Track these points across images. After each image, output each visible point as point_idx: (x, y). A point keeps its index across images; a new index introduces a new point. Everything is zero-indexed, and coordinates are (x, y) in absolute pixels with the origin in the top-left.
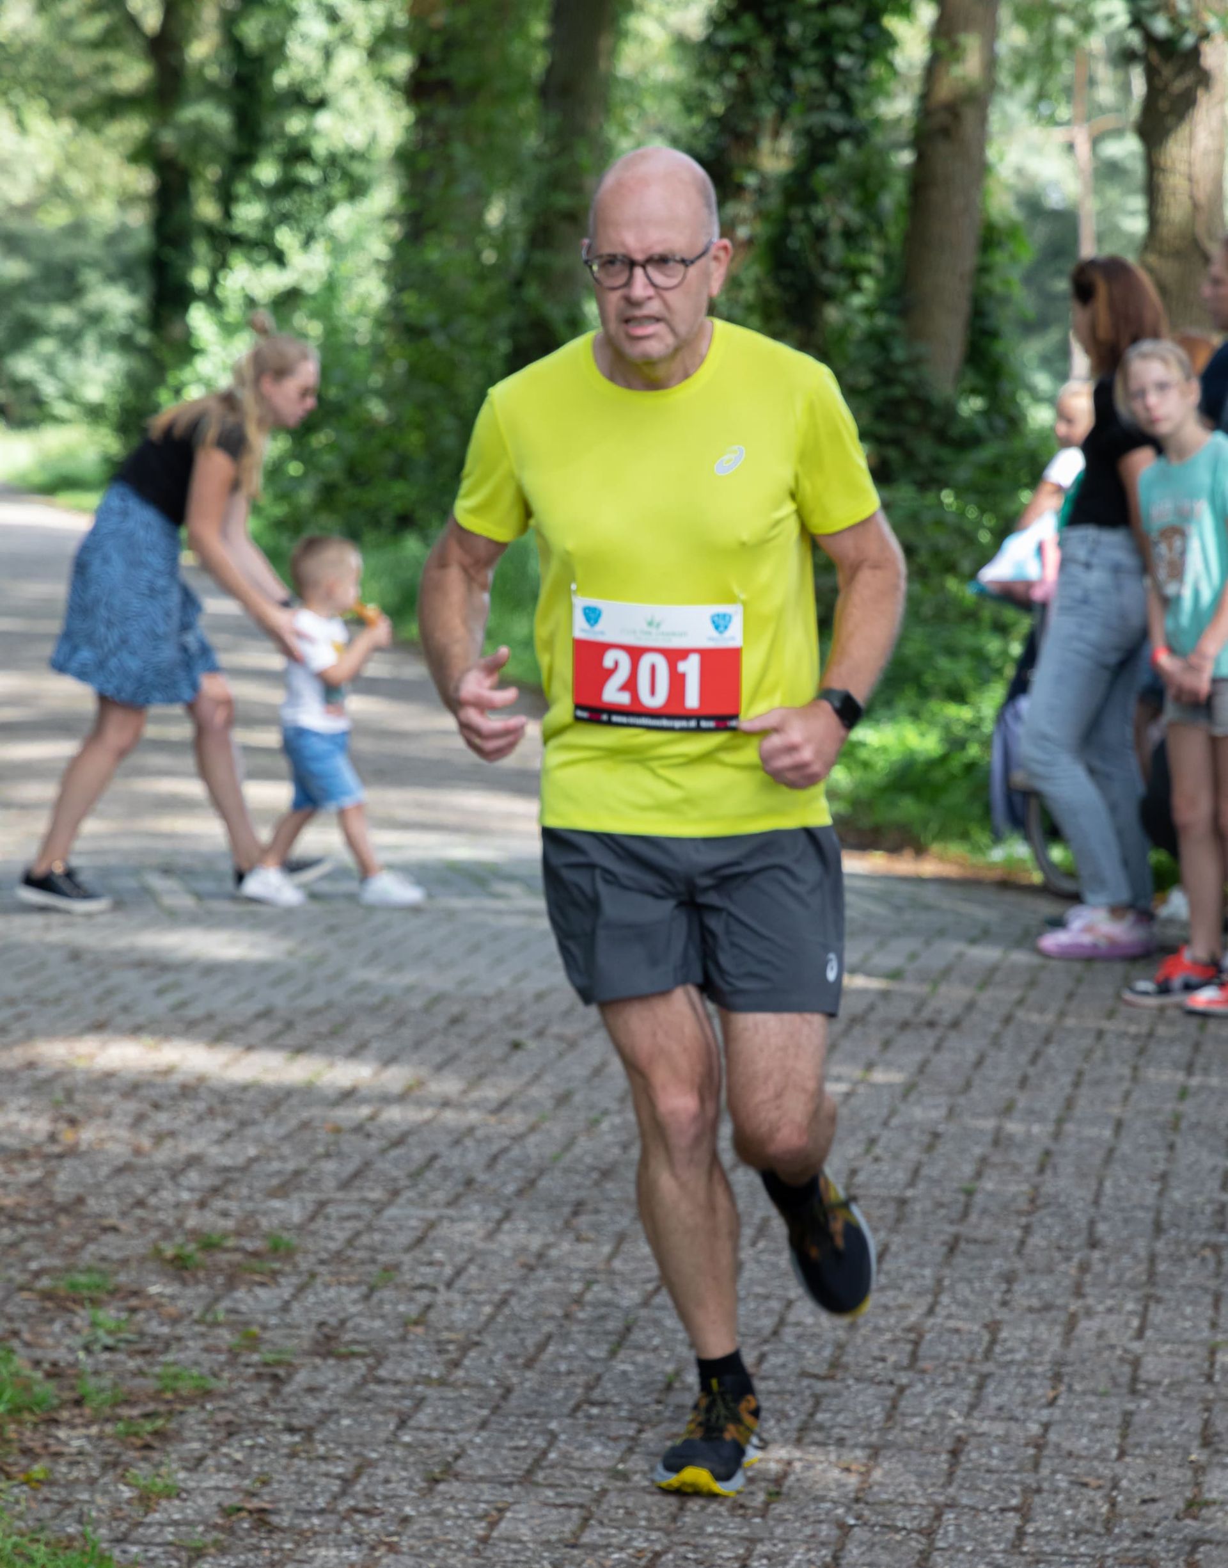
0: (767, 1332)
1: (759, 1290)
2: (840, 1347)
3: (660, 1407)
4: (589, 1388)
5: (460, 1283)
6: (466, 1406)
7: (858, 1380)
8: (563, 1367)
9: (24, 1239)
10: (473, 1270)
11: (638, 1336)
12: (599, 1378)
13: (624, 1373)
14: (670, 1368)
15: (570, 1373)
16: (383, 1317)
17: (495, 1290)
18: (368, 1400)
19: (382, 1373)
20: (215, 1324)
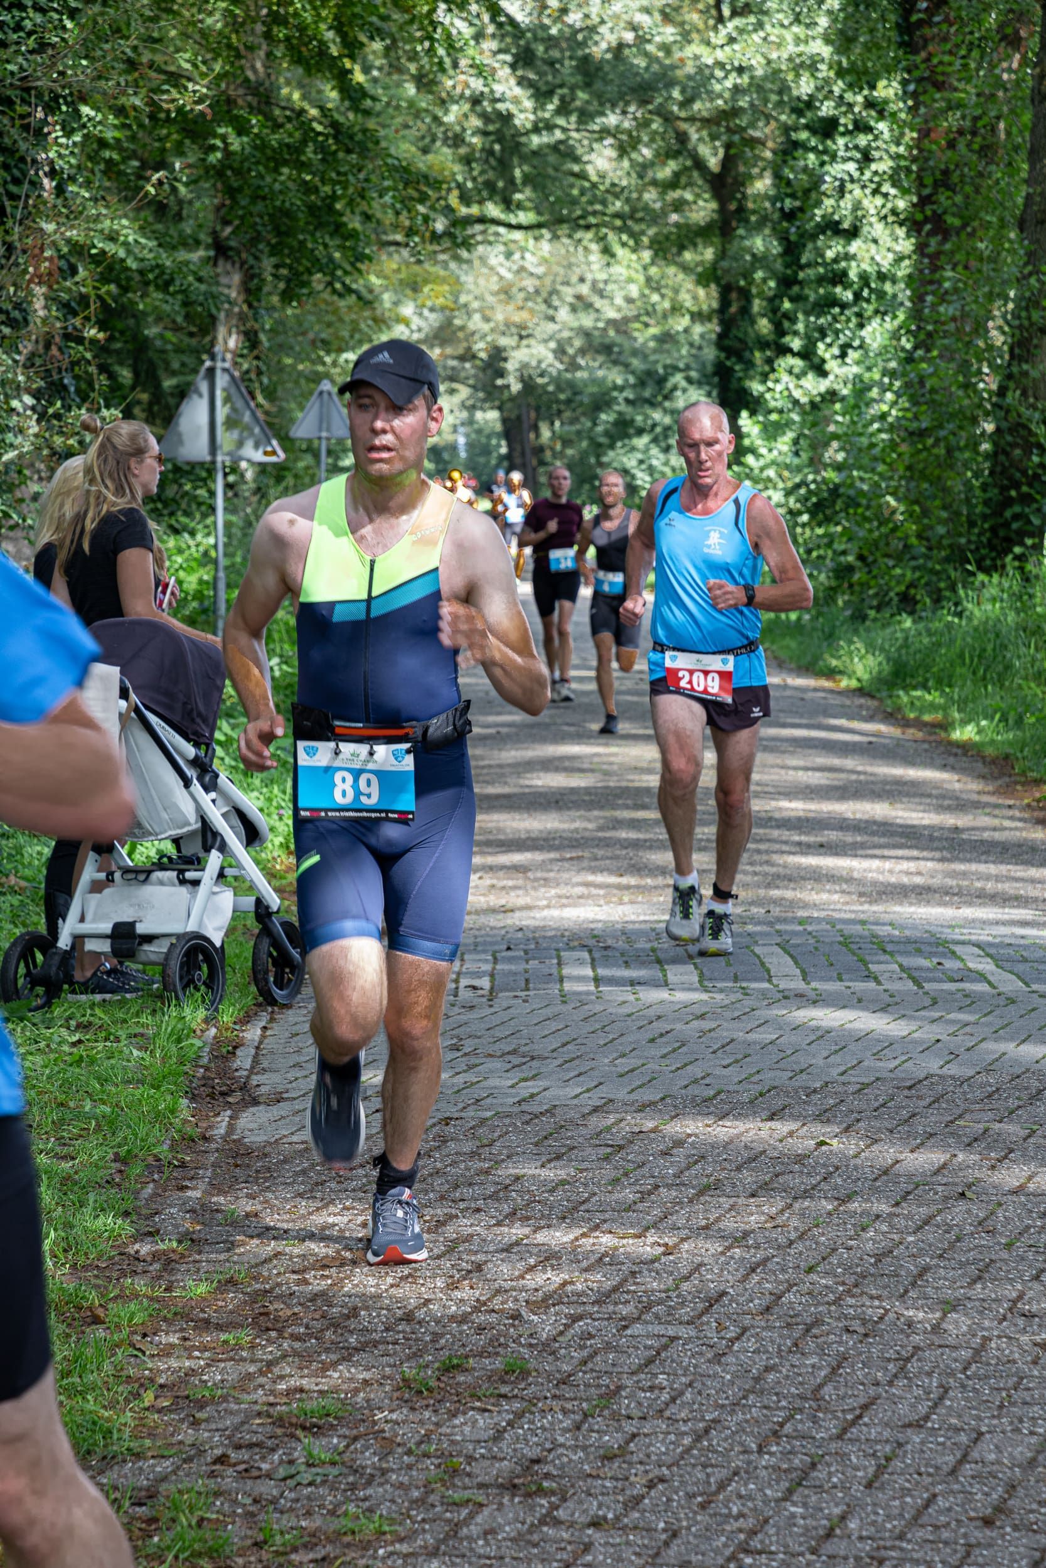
0: (946, 1469)
1: (954, 1421)
2: (1011, 1488)
3: (814, 1557)
4: (753, 1533)
5: (673, 1409)
6: (628, 1554)
7: (1016, 1528)
8: (735, 1510)
9: (284, 1356)
10: (688, 1396)
11: (820, 1474)
12: (766, 1521)
13: (793, 1516)
14: (837, 1511)
15: (741, 1515)
16: (584, 1448)
17: (703, 1419)
18: (535, 1545)
19: (561, 1514)
20: (427, 1455)
